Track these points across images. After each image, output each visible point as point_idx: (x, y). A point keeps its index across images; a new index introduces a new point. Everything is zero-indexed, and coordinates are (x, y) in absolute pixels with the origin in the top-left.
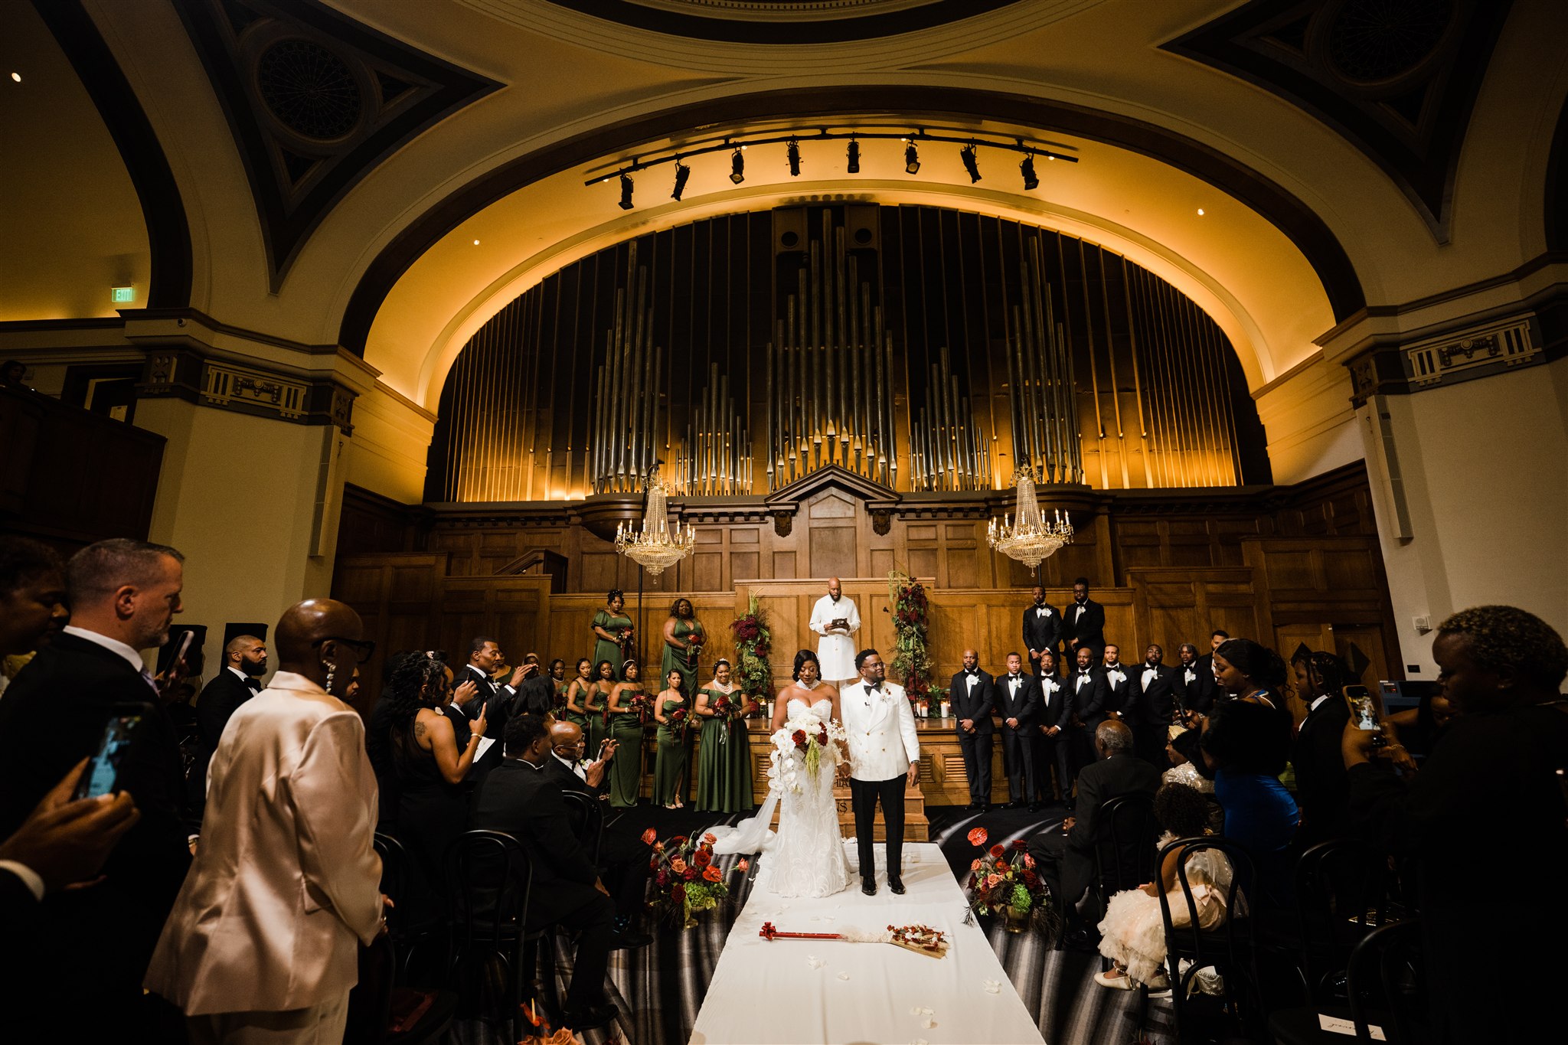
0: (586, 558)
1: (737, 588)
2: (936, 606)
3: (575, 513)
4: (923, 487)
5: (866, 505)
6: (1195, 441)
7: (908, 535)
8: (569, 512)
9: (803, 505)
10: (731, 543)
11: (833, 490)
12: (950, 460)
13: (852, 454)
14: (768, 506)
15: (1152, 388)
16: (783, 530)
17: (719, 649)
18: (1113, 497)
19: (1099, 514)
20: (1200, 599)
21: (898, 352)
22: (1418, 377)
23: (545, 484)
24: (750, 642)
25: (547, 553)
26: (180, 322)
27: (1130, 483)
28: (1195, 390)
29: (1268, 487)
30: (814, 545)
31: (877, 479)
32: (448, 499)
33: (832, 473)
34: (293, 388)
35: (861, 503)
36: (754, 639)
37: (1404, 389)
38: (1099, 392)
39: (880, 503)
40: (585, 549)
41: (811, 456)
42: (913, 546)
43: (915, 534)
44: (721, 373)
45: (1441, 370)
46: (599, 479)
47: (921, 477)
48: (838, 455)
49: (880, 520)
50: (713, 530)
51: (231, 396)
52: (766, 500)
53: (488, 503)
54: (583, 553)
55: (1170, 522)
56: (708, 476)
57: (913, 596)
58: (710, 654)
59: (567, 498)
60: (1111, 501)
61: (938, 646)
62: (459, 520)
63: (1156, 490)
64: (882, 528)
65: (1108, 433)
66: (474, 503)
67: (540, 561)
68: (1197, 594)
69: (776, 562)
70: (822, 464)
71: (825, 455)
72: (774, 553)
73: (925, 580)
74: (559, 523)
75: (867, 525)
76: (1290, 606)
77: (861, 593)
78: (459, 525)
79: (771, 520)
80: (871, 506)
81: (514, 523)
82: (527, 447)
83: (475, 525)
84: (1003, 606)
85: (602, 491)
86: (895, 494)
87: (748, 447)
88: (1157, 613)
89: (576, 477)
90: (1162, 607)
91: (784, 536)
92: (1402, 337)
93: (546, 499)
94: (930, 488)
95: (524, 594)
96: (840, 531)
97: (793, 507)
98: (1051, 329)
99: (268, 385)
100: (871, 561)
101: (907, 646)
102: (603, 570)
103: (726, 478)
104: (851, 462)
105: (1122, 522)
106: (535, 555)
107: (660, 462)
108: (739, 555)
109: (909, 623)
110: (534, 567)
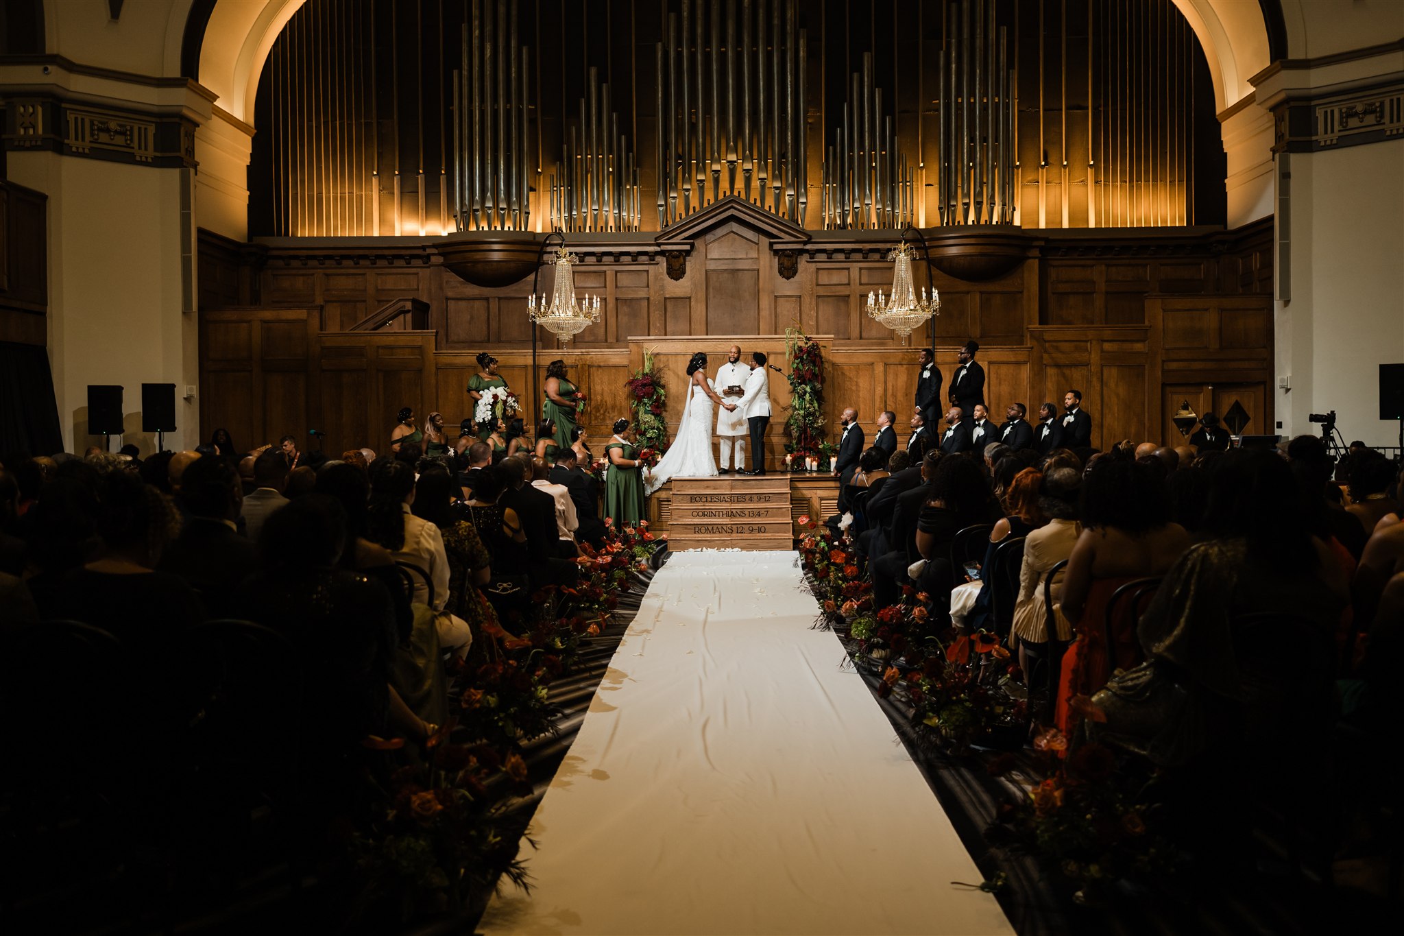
0: (451, 304)
1: (631, 345)
2: (834, 364)
3: (435, 251)
4: (835, 224)
5: (771, 244)
6: (1147, 172)
7: (817, 279)
8: (429, 251)
9: (698, 243)
10: (616, 287)
11: (735, 227)
12: (868, 192)
13: (756, 184)
14: (659, 245)
15: (1106, 105)
16: (676, 272)
17: (614, 407)
18: (1047, 240)
19: (1029, 258)
20: (1095, 358)
21: (812, 54)
22: (1320, 137)
23: (395, 214)
24: (646, 400)
25: (414, 301)
26: (46, 69)
27: (1070, 220)
28: (1155, 109)
29: (1218, 228)
30: (711, 290)
31: (784, 214)
33: (732, 207)
34: (143, 127)
35: (765, 241)
36: (650, 398)
37: (1309, 147)
38: (1045, 110)
39: (787, 243)
40: (450, 294)
41: (709, 185)
42: (821, 291)
43: (824, 278)
44: (601, 80)
45: (1340, 131)
46: (462, 213)
47: (832, 214)
48: (740, 184)
49: (786, 262)
50: (595, 272)
51: (91, 142)
52: (656, 239)
53: (328, 238)
54: (447, 299)
55: (1108, 266)
56: (588, 211)
57: (808, 356)
58: (605, 412)
59: (422, 233)
60: (1042, 243)
61: (834, 405)
62: (296, 257)
63: (1097, 230)
64: (788, 271)
65: (1051, 160)
66: (311, 238)
67: (408, 311)
68: (1093, 353)
69: (669, 309)
70: (721, 196)
71: (724, 184)
72: (665, 299)
73: (823, 338)
74: (416, 263)
75: (771, 267)
76: (1181, 365)
79: (663, 262)
80: (776, 247)
81: (362, 262)
82: (369, 169)
83: (315, 263)
84: (901, 364)
85: (467, 225)
86: (803, 233)
87: (635, 172)
88: (1051, 371)
89: (431, 210)
90: (1057, 366)
91: (677, 279)
92: (1313, 92)
93: (397, 234)
94: (844, 226)
95: (406, 351)
96: (740, 274)
97: (688, 247)
98: (992, 35)
99: (120, 126)
100: (775, 308)
101: (800, 404)
102: (472, 318)
103: (610, 214)
104: (755, 195)
105: (1054, 266)
106: (402, 303)
107: (532, 189)
108: (625, 300)
109: (804, 382)
110: (402, 316)
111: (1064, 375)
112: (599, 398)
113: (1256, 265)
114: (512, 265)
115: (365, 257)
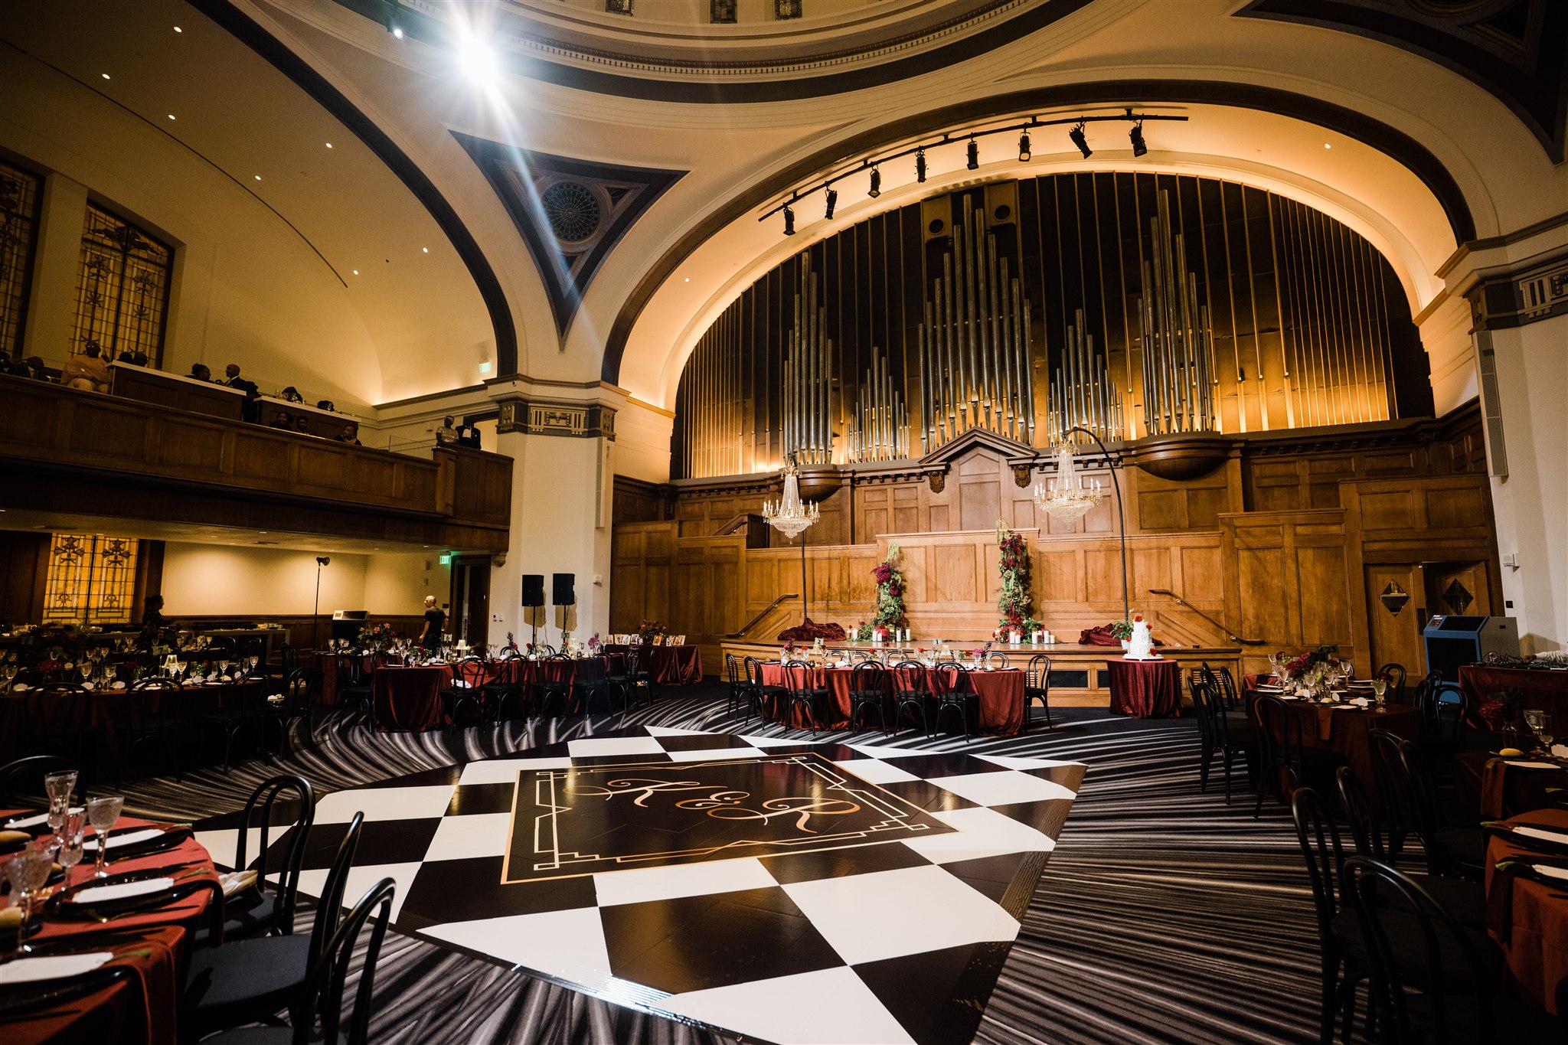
1: (880, 541)
2: (1040, 553)
3: (772, 482)
5: (1008, 461)
6: (1344, 377)
8: (768, 482)
9: (953, 464)
10: (895, 500)
11: (978, 450)
12: (1084, 415)
13: (994, 417)
14: (922, 467)
15: (1297, 325)
16: (937, 488)
17: (866, 589)
18: (1246, 442)
19: (1229, 458)
20: (1288, 541)
21: (1035, 318)
22: (1528, 308)
23: (752, 460)
24: (885, 584)
25: (750, 516)
26: (514, 383)
27: (1270, 423)
28: (1346, 322)
29: (1428, 418)
30: (964, 499)
31: (1017, 437)
32: (686, 477)
33: (976, 435)
34: (578, 414)
35: (1003, 458)
36: (888, 581)
37: (1515, 322)
38: (1238, 336)
39: (1021, 459)
41: (959, 421)
44: (881, 354)
45: (1552, 300)
46: (788, 454)
47: (1055, 434)
48: (982, 418)
49: (1022, 475)
50: (880, 490)
51: (545, 425)
52: (921, 463)
53: (713, 478)
55: (1310, 460)
56: (873, 446)
57: (1012, 546)
59: (768, 470)
60: (1243, 445)
61: (1041, 586)
63: (1297, 430)
64: (1022, 481)
65: (1246, 376)
66: (703, 479)
67: (745, 523)
68: (1286, 536)
69: (932, 515)
70: (967, 428)
71: (970, 419)
72: (930, 506)
74: (763, 490)
75: (1010, 479)
76: (1384, 545)
77: (977, 543)
78: (694, 496)
79: (926, 479)
80: (1011, 463)
81: (732, 492)
82: (738, 431)
83: (705, 494)
84: (1099, 551)
86: (1033, 450)
87: (905, 416)
88: (1243, 554)
89: (773, 452)
90: (1249, 549)
91: (938, 492)
92: (1512, 267)
93: (753, 472)
95: (729, 549)
96: (986, 485)
97: (943, 468)
98: (1183, 280)
99: (563, 414)
100: (1014, 510)
101: (1007, 586)
103: (888, 445)
104: (994, 424)
105: (1257, 464)
106: (741, 518)
107: (835, 435)
108: (901, 509)
109: (1008, 568)
110: (741, 527)
111: (1257, 558)
112: (856, 582)
113: (1468, 447)
114: (823, 487)
115: (742, 488)
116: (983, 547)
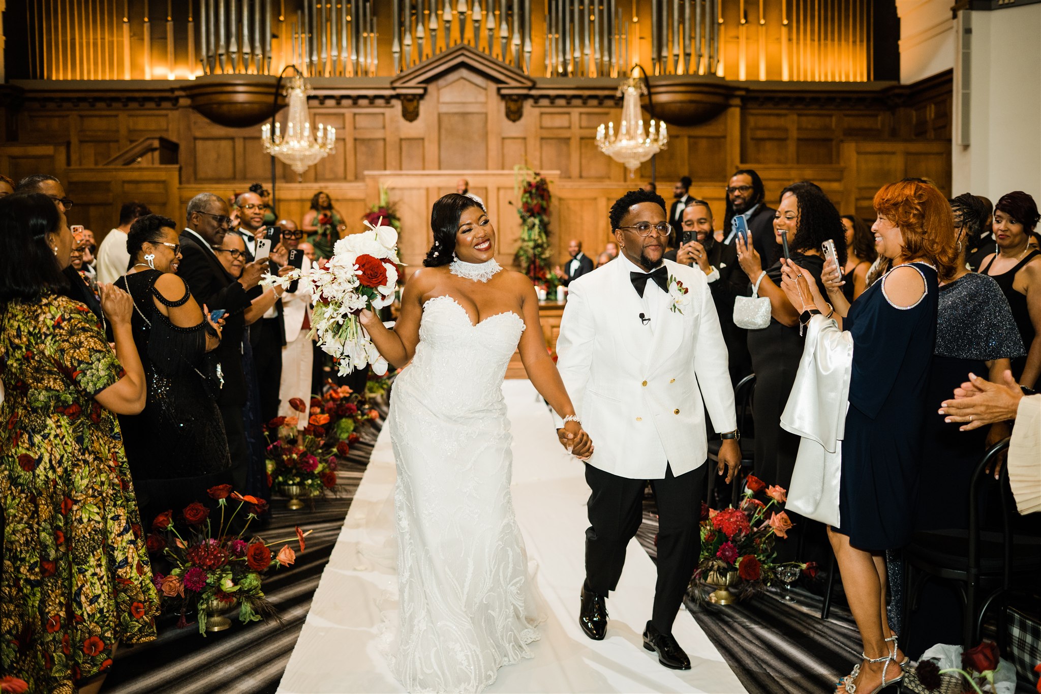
0: (199, 144)
1: (368, 180)
2: (560, 199)
3: (183, 93)
4: (557, 72)
5: (499, 89)
7: (541, 122)
8: (177, 93)
9: (431, 88)
10: (355, 128)
11: (464, 72)
12: (587, 42)
13: (484, 34)
14: (394, 88)
16: (410, 115)
18: (747, 90)
19: (731, 106)
23: (145, 58)
25: (162, 140)
27: (767, 73)
30: (443, 131)
31: (510, 61)
32: (35, 77)
33: (462, 54)
35: (493, 87)
37: (989, 5)
39: (513, 88)
40: (198, 134)
41: (441, 34)
42: (545, 134)
43: (548, 121)
46: (208, 57)
47: (554, 61)
48: (469, 34)
49: (513, 107)
52: (392, 83)
53: (82, 81)
54: (195, 139)
55: (799, 115)
56: (328, 54)
57: (537, 190)
59: (171, 77)
60: (743, 93)
61: (560, 238)
62: (51, 100)
63: (791, 83)
64: (514, 115)
65: (750, 18)
66: (65, 81)
67: (155, 149)
69: (404, 149)
70: (452, 44)
71: (455, 33)
72: (401, 140)
73: (551, 174)
74: (165, 104)
75: (499, 111)
77: (489, 185)
78: (51, 105)
79: (397, 104)
80: (504, 92)
82: (120, 16)
83: (69, 105)
85: (212, 70)
86: (528, 78)
87: (371, 20)
89: (180, 53)
91: (411, 121)
93: (148, 77)
94: (565, 74)
95: (152, 185)
96: (470, 117)
97: (421, 91)
100: (502, 149)
101: (530, 236)
102: (219, 156)
103: (348, 57)
104: (483, 44)
105: (753, 115)
106: (149, 142)
107: (274, 36)
108: (363, 141)
109: (533, 215)
110: (149, 155)
113: (930, 114)
114: (256, 106)
115: (117, 99)
116: (495, 191)
